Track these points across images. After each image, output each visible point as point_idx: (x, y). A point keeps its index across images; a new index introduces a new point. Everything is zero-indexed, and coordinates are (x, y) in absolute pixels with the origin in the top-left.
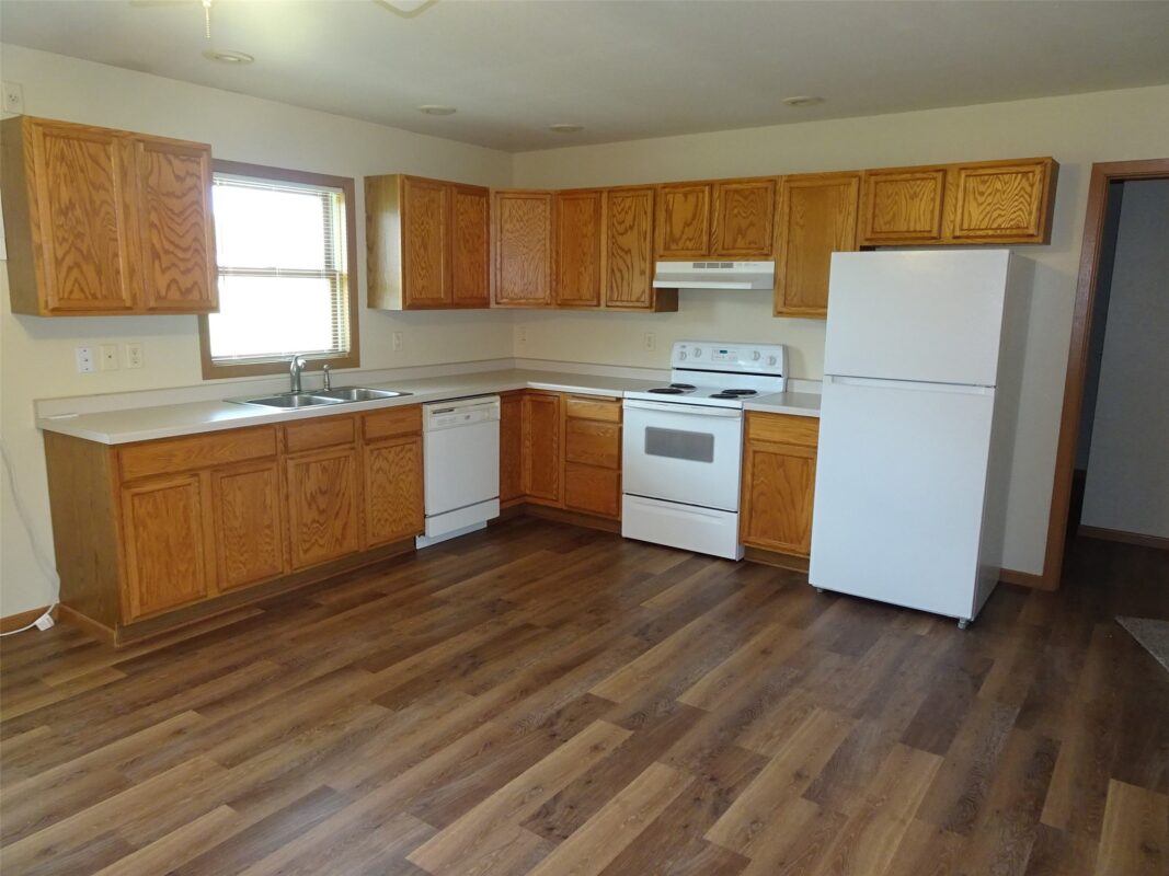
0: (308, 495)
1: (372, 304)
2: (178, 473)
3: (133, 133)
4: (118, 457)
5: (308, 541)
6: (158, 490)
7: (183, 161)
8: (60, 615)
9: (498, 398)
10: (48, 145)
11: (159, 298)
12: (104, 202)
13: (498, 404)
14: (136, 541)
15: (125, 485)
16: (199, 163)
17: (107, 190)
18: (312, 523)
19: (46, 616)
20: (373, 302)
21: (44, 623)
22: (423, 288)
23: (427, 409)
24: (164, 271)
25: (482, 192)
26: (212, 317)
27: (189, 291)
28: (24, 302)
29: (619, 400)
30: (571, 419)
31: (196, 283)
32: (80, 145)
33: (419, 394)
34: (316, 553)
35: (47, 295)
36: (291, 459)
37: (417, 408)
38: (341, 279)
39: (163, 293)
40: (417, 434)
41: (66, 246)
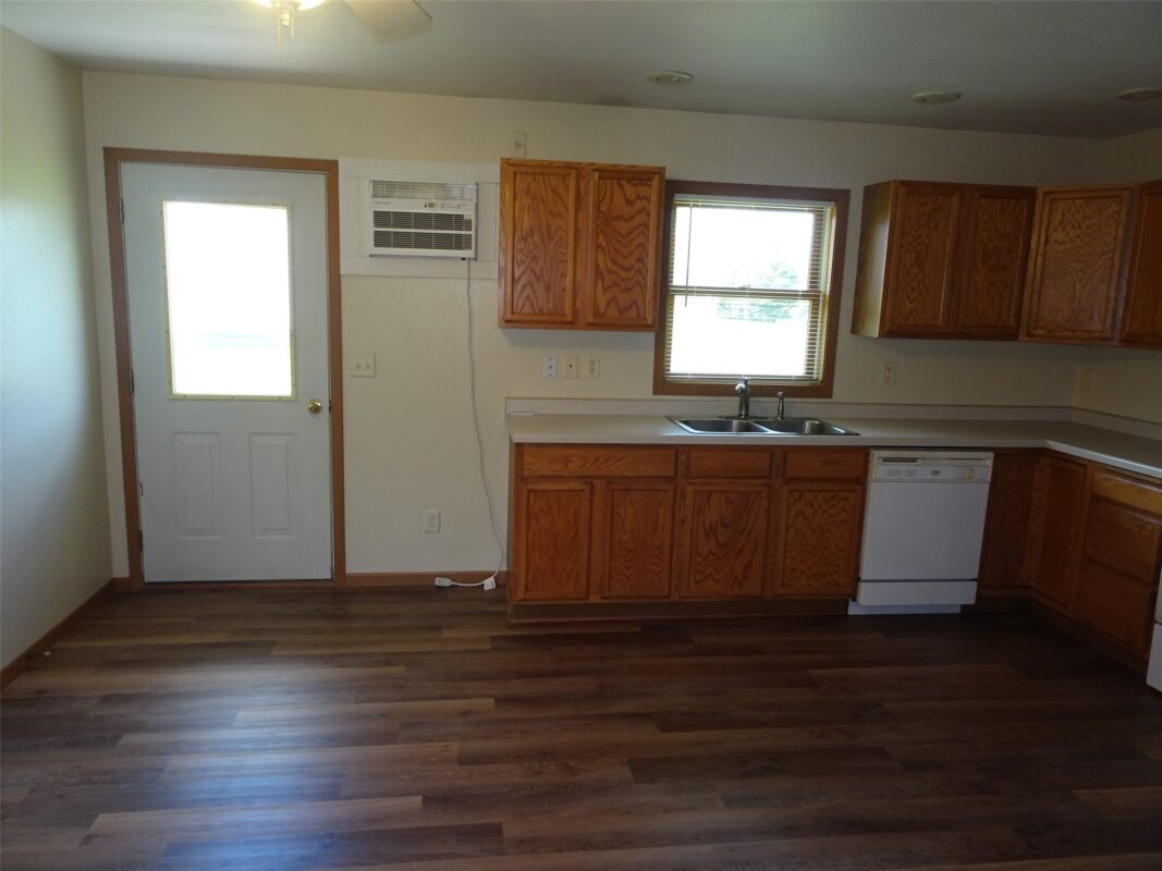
0: (708, 524)
1: (855, 330)
2: (570, 478)
3: (592, 164)
4: (521, 455)
5: (700, 572)
6: (552, 491)
7: (635, 185)
9: (991, 455)
10: (518, 182)
11: (597, 314)
12: (559, 228)
13: (990, 463)
14: (528, 532)
15: (524, 480)
16: (650, 186)
17: (563, 218)
18: (708, 555)
19: (492, 579)
20: (857, 327)
21: (489, 584)
22: (911, 312)
23: (876, 454)
24: (605, 290)
25: (1024, 194)
27: (627, 308)
30: (1099, 499)
31: (634, 301)
32: (544, 180)
33: (867, 435)
34: (709, 587)
35: (505, 309)
36: (691, 484)
37: (864, 452)
38: (824, 301)
39: (602, 310)
40: (860, 481)
41: (522, 268)
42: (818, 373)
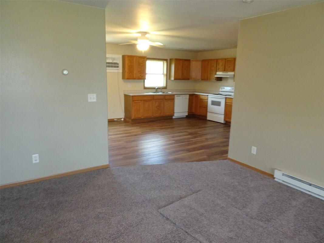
0: (156, 106)
2: (139, 100)
4: (132, 97)
5: (156, 113)
6: (137, 102)
7: (143, 59)
8: (124, 119)
10: (128, 58)
12: (133, 65)
13: (188, 96)
14: (134, 108)
15: (133, 101)
17: (134, 63)
18: (156, 110)
20: (170, 78)
21: (122, 119)
22: (178, 76)
23: (176, 95)
25: (189, 60)
26: (145, 80)
27: (142, 76)
28: (123, 78)
29: (208, 96)
32: (131, 58)
33: (174, 93)
34: (157, 115)
35: (126, 77)
36: (154, 100)
37: (174, 95)
38: (165, 75)
39: (139, 77)
40: (174, 99)
42: (165, 85)
